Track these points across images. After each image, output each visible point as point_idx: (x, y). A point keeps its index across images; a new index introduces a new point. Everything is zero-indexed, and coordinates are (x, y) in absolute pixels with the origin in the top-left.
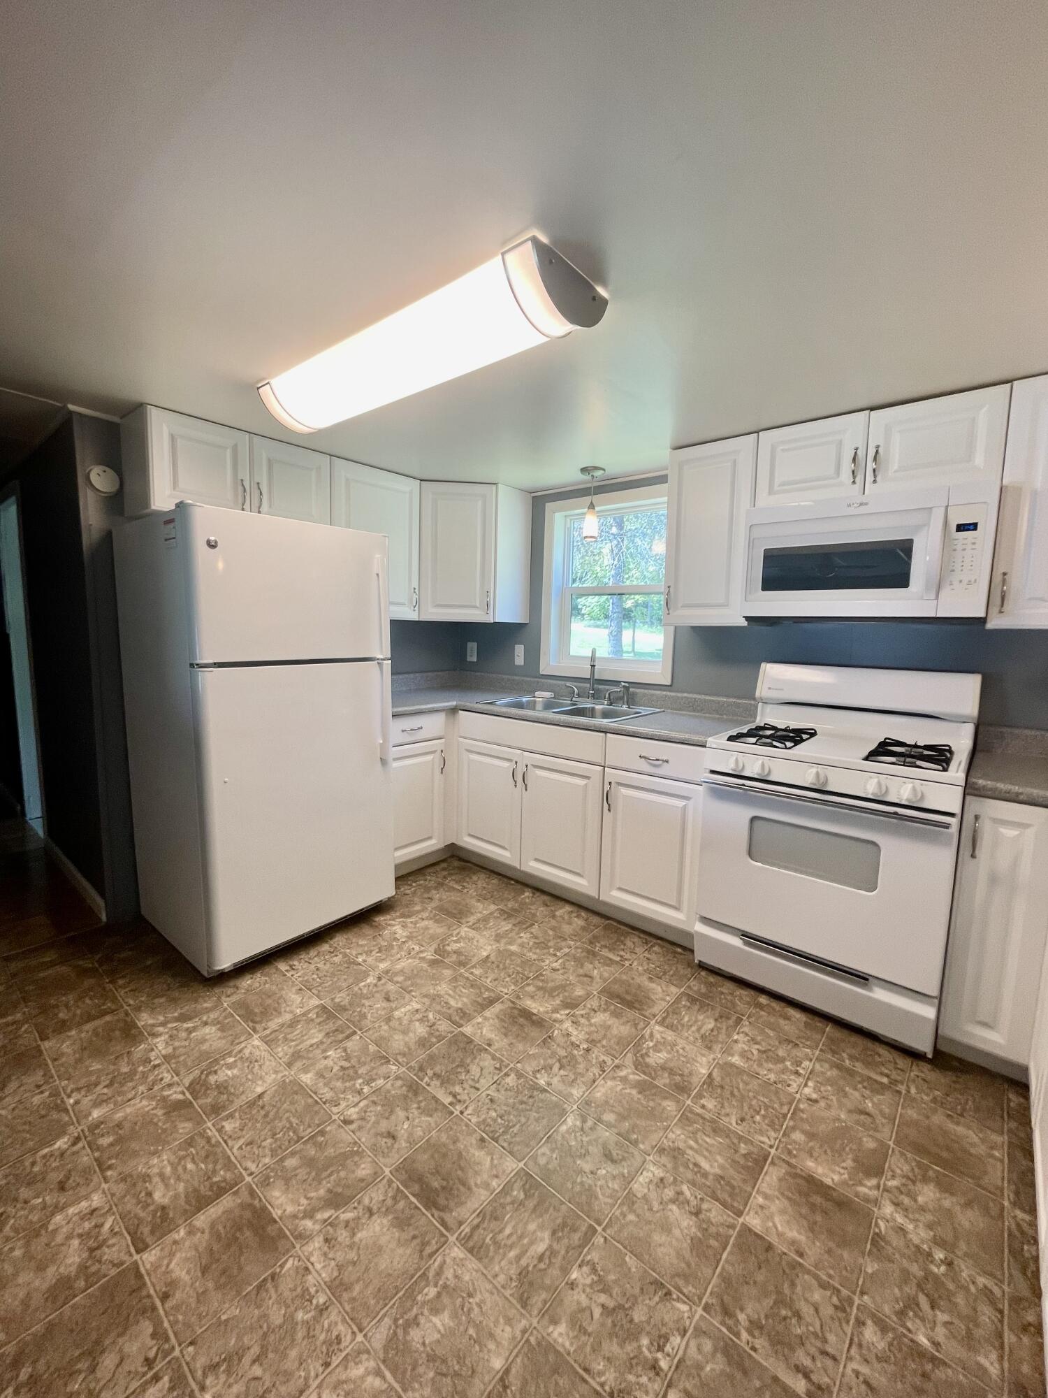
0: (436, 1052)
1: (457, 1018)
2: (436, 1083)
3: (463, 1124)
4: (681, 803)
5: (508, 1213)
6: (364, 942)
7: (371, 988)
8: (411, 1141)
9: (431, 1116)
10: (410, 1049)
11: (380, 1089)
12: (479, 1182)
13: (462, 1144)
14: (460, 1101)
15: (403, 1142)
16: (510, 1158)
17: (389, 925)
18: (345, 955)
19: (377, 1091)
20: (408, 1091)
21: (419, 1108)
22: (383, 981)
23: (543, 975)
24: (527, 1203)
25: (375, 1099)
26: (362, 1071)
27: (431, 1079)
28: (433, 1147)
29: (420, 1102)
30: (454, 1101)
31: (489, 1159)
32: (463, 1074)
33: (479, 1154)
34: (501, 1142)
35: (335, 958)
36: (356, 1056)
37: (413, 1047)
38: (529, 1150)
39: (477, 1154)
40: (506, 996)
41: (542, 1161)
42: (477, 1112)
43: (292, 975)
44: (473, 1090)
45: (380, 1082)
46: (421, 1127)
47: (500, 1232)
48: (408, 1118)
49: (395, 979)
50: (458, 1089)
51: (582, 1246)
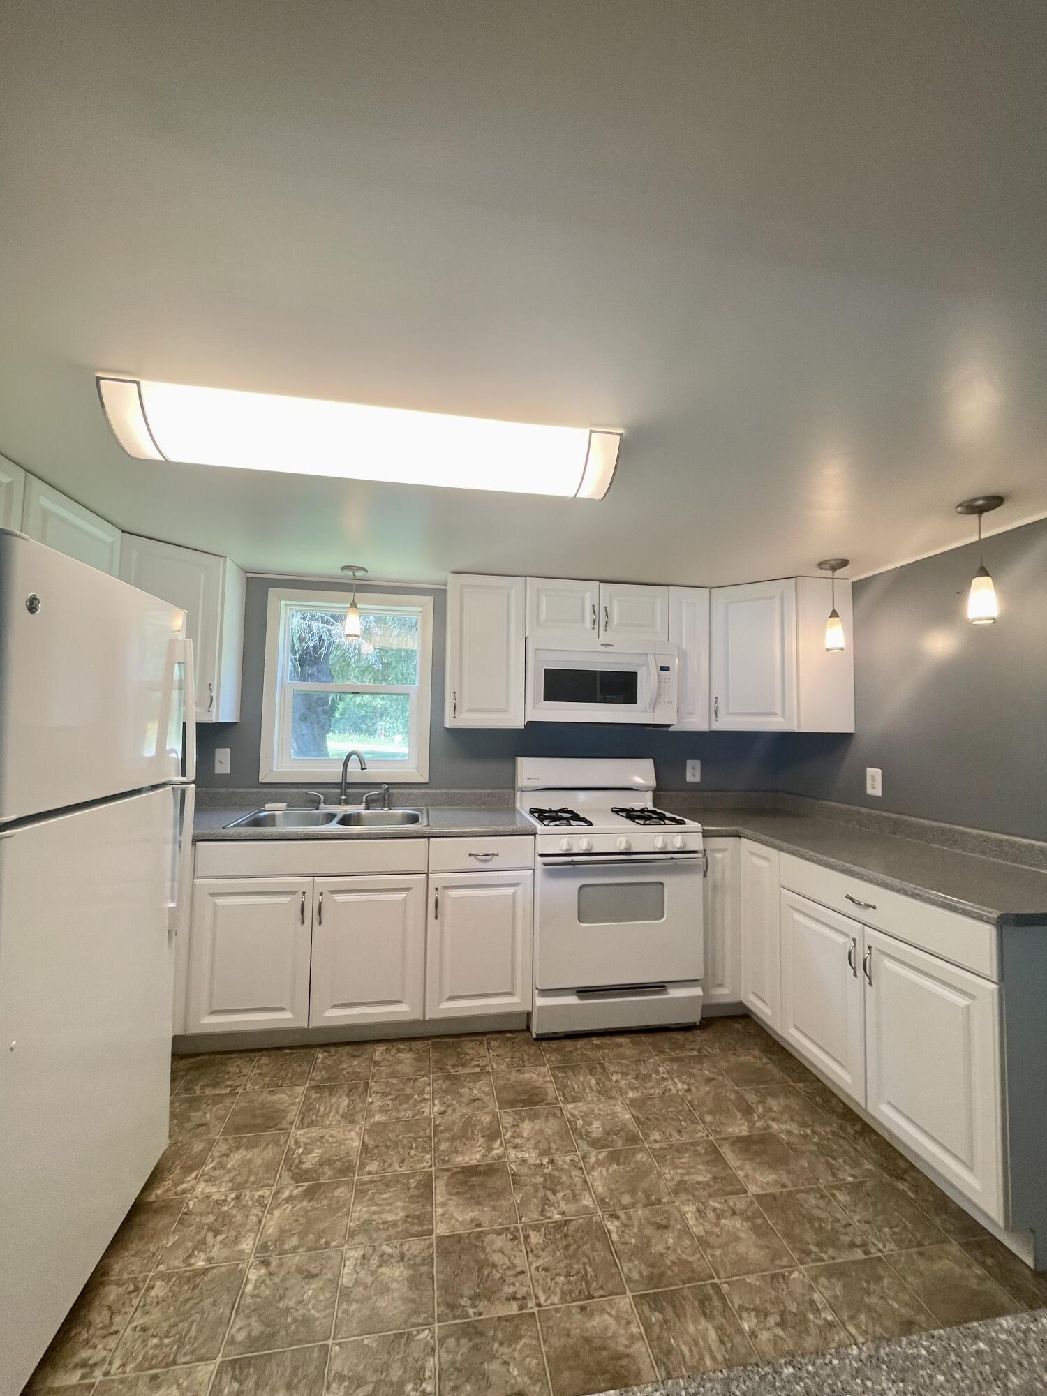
0: (442, 1276)
1: (417, 1228)
2: (482, 1306)
3: (553, 1313)
4: (510, 891)
5: (669, 1338)
6: (172, 1240)
7: (268, 1282)
8: (535, 1378)
9: (521, 1337)
10: (413, 1301)
11: (441, 1369)
12: (626, 1342)
13: (575, 1328)
14: (524, 1298)
15: (532, 1388)
16: (617, 1299)
17: (184, 1192)
18: (166, 1277)
19: (441, 1375)
20: (470, 1340)
21: (501, 1344)
22: (274, 1263)
23: (439, 1126)
24: (668, 1317)
25: (451, 1384)
26: (396, 1374)
27: (474, 1306)
28: (558, 1362)
29: (494, 1338)
30: (520, 1302)
31: (606, 1316)
32: (494, 1272)
33: (596, 1321)
34: (596, 1294)
35: (153, 1293)
36: (365, 1368)
37: (415, 1296)
38: (619, 1278)
39: (595, 1323)
40: (433, 1169)
41: (635, 1276)
42: (548, 1290)
43: (106, 1374)
44: (521, 1277)
45: (432, 1363)
46: (527, 1356)
47: (684, 1358)
48: (505, 1363)
49: (287, 1246)
50: (509, 1290)
51: (725, 1304)
